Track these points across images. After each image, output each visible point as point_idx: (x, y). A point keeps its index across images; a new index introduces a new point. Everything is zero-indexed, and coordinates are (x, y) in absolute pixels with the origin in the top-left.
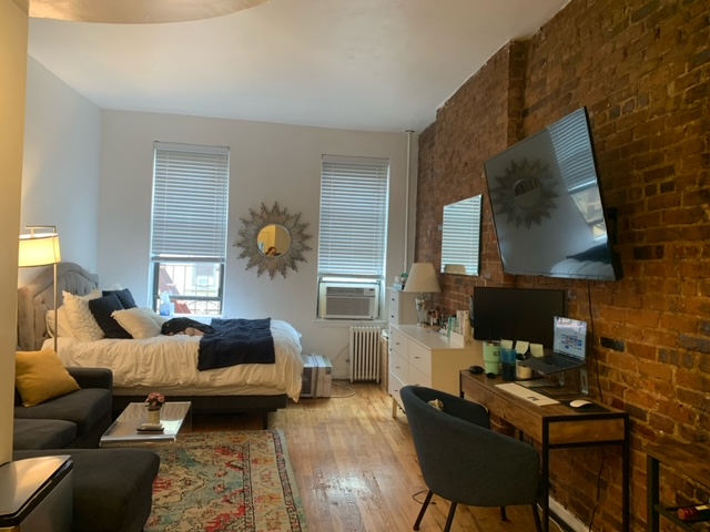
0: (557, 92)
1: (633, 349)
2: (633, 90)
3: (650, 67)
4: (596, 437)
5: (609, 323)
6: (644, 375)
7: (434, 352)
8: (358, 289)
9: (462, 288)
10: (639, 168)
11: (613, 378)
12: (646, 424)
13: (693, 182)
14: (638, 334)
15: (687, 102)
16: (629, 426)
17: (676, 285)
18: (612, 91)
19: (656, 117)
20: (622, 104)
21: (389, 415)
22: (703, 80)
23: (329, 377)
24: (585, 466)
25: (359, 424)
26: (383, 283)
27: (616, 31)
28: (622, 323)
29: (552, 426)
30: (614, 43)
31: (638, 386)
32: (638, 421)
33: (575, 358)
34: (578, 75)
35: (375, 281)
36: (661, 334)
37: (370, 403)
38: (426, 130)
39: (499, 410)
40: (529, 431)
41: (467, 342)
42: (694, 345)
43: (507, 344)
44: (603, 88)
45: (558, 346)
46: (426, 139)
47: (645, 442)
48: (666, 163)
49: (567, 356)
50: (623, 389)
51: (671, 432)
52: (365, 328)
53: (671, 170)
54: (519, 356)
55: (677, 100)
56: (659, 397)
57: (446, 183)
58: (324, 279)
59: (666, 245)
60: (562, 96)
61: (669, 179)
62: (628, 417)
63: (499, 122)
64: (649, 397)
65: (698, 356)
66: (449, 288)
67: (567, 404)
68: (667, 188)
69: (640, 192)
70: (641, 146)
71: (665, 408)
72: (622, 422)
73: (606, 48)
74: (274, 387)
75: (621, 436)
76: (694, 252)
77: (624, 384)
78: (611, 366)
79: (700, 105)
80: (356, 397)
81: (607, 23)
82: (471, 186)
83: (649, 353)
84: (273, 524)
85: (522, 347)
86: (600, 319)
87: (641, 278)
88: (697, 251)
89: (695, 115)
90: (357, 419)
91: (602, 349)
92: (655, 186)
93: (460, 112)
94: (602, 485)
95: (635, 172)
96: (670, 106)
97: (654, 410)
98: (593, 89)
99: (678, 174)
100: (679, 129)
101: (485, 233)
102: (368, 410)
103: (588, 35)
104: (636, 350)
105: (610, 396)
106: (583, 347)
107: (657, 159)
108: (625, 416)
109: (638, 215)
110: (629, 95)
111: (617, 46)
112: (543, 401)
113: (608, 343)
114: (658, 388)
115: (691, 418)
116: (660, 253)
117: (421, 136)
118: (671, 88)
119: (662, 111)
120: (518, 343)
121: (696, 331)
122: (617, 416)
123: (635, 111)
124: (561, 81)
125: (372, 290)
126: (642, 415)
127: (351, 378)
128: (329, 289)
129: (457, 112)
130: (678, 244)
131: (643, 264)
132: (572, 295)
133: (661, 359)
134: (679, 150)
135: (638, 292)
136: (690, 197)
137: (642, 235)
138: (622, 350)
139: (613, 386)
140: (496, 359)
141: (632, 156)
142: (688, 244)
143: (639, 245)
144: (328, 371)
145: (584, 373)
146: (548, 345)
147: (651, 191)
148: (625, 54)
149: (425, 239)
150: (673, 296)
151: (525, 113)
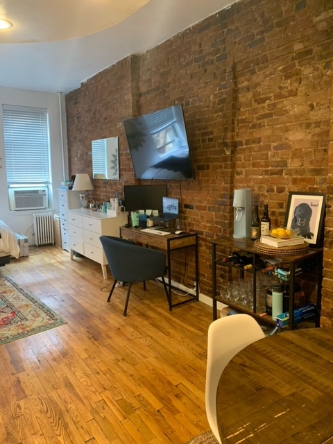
0: (158, 88)
1: (198, 208)
2: (195, 95)
3: (203, 85)
4: (186, 244)
5: (188, 198)
6: (202, 217)
7: (102, 220)
8: (34, 191)
9: (108, 186)
10: (199, 130)
11: (189, 220)
12: (204, 237)
13: (221, 139)
14: (199, 201)
15: (219, 104)
16: (197, 239)
17: (214, 180)
18: (186, 93)
19: (205, 109)
20: (191, 100)
21: (69, 259)
22: (224, 96)
23: (26, 244)
24: (178, 259)
25: (54, 266)
26: (51, 186)
27: (187, 65)
28: (193, 197)
29: (171, 242)
30: (186, 70)
31: (200, 222)
32: (200, 236)
33: (174, 214)
34: (169, 81)
35: (44, 185)
36: (209, 200)
37: (54, 255)
38: (71, 93)
39: (144, 241)
40: (160, 246)
41: (118, 214)
42: (221, 203)
43: (142, 212)
44: (182, 91)
45: (165, 210)
46: (72, 98)
47: (203, 243)
48: (210, 129)
49: (170, 214)
50: (194, 224)
51: (213, 237)
52: (42, 214)
53: (212, 133)
54: (148, 217)
55: (214, 102)
56: (208, 225)
57: (92, 127)
58: (11, 186)
59: (211, 164)
60: (161, 90)
61: (211, 136)
62: (197, 235)
63: (126, 98)
64: (205, 226)
65: (223, 207)
66: (99, 187)
67: (174, 233)
68: (210, 140)
69: (199, 141)
70: (199, 121)
71: (211, 229)
72: (195, 237)
73: (182, 71)
74: (3, 252)
75: (195, 243)
76: (221, 167)
77: (194, 222)
78: (188, 215)
79: (223, 107)
80: (45, 253)
81: (182, 60)
82: (110, 131)
83: (204, 208)
84: (36, 315)
85: (149, 212)
86: (184, 197)
87: (201, 178)
88: (222, 166)
89: (221, 110)
90: (51, 264)
91: (184, 209)
92: (205, 139)
93: (99, 87)
94: (186, 265)
95: (197, 132)
96: (211, 105)
97: (206, 230)
98: (176, 90)
99: (215, 134)
100: (215, 115)
101: (121, 157)
102: (55, 259)
103: (173, 63)
104: (199, 208)
105: (188, 228)
106: (177, 209)
107: (206, 127)
108: (196, 235)
109: (199, 151)
110: (194, 97)
111: (188, 72)
112: (164, 233)
113: (187, 206)
114: (208, 221)
115: (220, 231)
116: (208, 167)
117: (66, 96)
118: (212, 97)
119: (208, 107)
120: (147, 211)
121: (222, 198)
122: (193, 235)
123: (197, 104)
124: (160, 83)
125: (44, 191)
126: (202, 233)
127: (37, 244)
128: (15, 192)
129: (97, 87)
130: (215, 164)
131: (201, 173)
132: (170, 186)
133: (209, 210)
134: (215, 124)
135: (199, 184)
136: (219, 144)
137: (201, 159)
138: (193, 208)
139: (189, 224)
140: (138, 219)
141: (196, 125)
142: (219, 164)
143: (199, 164)
144: (26, 241)
145: (178, 220)
146: (161, 210)
147: (204, 141)
148: (192, 77)
149: (76, 159)
150: (213, 185)
151: (140, 95)
